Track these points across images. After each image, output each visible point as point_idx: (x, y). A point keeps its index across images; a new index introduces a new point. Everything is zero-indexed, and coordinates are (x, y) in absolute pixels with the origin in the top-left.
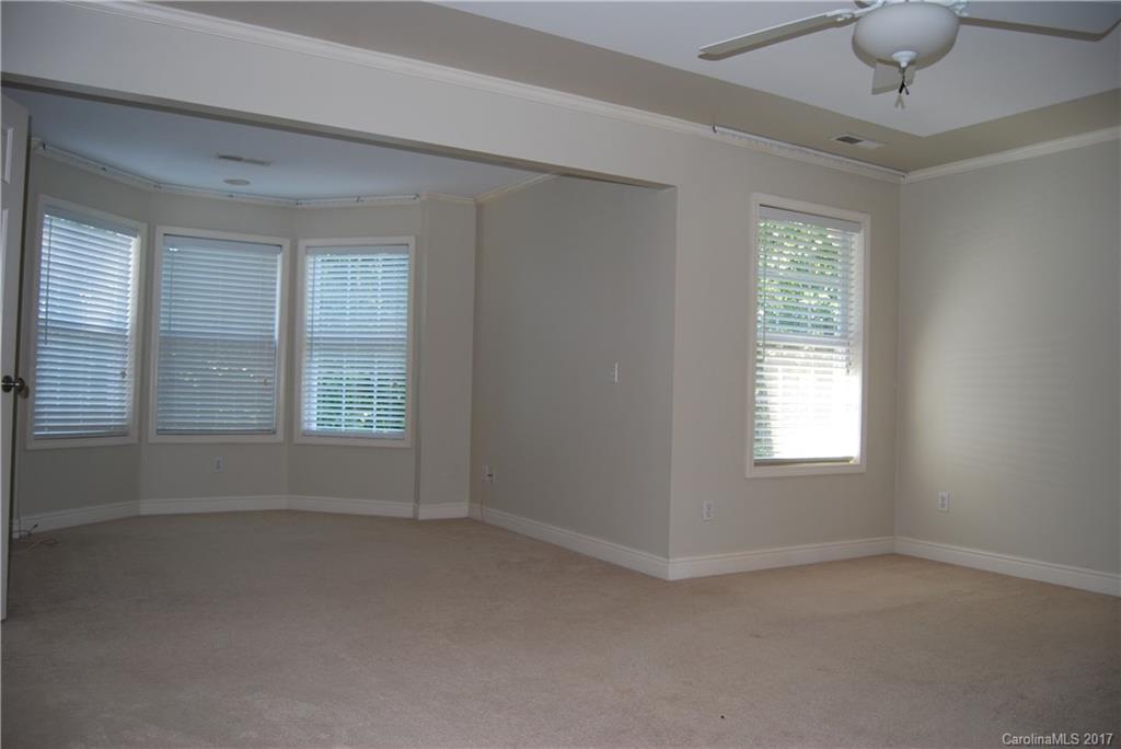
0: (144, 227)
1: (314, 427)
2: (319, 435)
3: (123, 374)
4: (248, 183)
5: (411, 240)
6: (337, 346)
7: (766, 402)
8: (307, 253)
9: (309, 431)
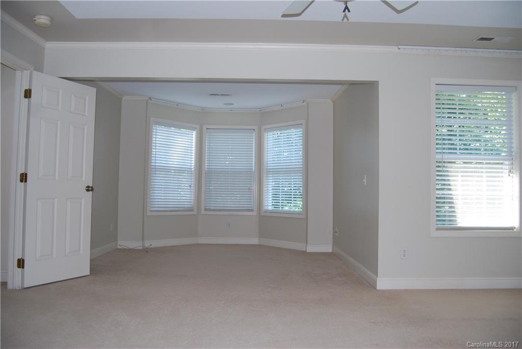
0: (198, 126)
1: (270, 208)
2: (271, 212)
3: (190, 186)
4: (232, 104)
5: (303, 122)
6: (277, 172)
7: (451, 194)
8: (265, 132)
9: (268, 210)
